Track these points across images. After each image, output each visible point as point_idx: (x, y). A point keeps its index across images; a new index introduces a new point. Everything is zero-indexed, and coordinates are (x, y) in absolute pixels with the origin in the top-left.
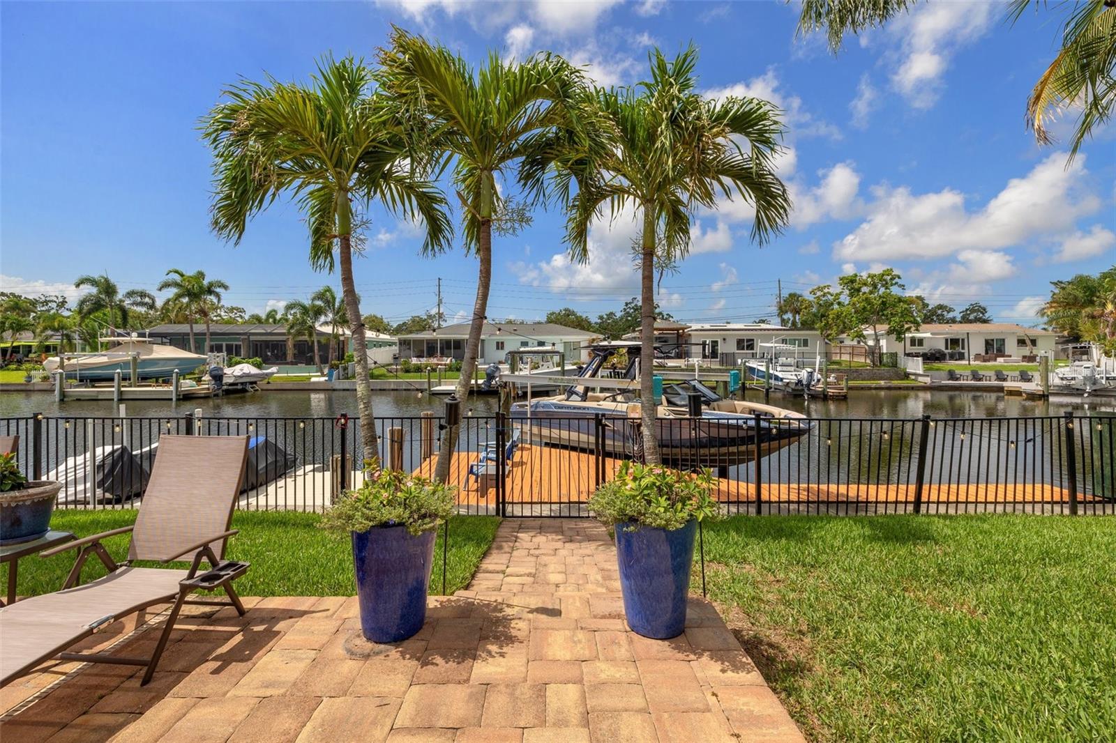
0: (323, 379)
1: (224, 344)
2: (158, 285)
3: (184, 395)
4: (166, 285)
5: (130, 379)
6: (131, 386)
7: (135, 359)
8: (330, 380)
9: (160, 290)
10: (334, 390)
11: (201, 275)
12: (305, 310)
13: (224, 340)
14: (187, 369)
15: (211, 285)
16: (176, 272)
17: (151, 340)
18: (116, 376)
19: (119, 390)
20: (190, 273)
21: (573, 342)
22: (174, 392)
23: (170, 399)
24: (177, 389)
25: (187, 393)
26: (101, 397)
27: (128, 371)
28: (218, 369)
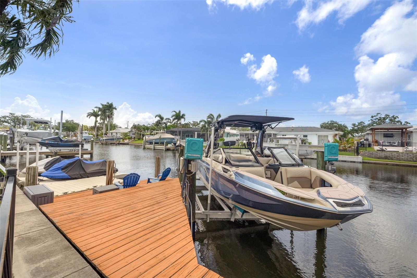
1: (190, 134)
2: (171, 116)
4: (173, 116)
5: (159, 144)
6: (159, 146)
7: (160, 137)
11: (180, 112)
12: (206, 122)
13: (190, 133)
14: (170, 141)
15: (183, 115)
16: (175, 111)
17: (165, 132)
18: (153, 142)
19: (154, 146)
20: (178, 112)
21: (324, 136)
22: (164, 148)
23: (164, 150)
24: (165, 147)
25: (168, 148)
26: (151, 148)
27: (158, 141)
28: (175, 141)
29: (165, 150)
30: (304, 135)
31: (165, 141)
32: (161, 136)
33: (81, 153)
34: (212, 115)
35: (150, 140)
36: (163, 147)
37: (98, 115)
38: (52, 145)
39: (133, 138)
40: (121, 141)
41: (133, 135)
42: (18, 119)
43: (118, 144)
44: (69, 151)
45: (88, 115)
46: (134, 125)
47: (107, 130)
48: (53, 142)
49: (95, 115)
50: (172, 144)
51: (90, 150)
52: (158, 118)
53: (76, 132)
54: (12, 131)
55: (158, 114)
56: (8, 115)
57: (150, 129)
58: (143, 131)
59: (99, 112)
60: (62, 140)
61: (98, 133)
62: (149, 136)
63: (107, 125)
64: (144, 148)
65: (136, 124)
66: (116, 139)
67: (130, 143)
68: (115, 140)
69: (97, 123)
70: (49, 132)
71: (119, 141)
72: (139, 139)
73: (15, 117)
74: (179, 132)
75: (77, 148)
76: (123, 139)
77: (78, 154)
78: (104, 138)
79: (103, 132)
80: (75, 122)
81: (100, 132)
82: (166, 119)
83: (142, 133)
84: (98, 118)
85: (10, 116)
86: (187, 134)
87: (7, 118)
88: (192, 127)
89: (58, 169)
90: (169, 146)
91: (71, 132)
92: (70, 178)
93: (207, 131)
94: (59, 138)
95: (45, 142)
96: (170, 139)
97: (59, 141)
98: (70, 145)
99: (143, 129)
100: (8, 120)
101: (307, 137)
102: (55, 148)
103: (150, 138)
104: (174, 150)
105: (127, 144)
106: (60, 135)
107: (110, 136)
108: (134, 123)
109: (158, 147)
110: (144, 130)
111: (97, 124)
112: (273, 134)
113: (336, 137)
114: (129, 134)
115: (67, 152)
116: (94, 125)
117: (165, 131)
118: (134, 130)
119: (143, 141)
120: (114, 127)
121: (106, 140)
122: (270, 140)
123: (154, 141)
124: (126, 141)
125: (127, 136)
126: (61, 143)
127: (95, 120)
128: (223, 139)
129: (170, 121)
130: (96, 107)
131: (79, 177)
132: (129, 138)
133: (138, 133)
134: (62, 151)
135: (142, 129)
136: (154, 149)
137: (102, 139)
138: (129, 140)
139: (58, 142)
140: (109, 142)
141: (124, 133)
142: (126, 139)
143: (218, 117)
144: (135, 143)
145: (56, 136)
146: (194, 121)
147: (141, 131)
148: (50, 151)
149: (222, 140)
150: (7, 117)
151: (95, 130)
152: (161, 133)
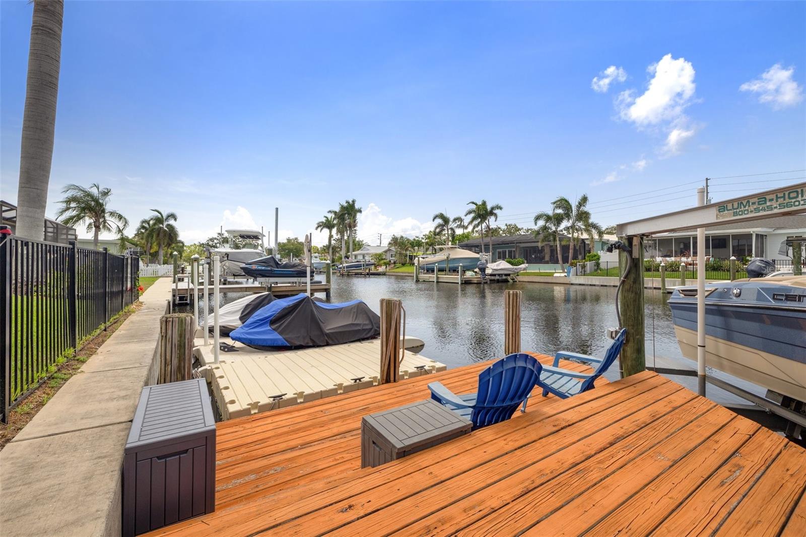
0: (563, 275)
1: (507, 250)
2: (465, 213)
3: (465, 281)
4: (470, 212)
5: (446, 271)
6: (445, 275)
7: (447, 257)
8: (568, 275)
9: (466, 216)
10: (572, 284)
11: (484, 203)
12: (548, 218)
13: (508, 247)
14: (471, 265)
15: (493, 209)
16: (473, 203)
17: (457, 246)
18: (435, 268)
19: (437, 276)
20: (479, 203)
22: (460, 279)
23: (458, 283)
24: (461, 276)
25: (467, 279)
26: (430, 280)
27: (444, 266)
28: (483, 264)
29: (462, 284)
31: (461, 264)
32: (449, 255)
33: (311, 290)
34: (564, 200)
35: (426, 264)
36: (457, 278)
37: (333, 226)
38: (263, 274)
39: (393, 264)
40: (373, 269)
41: (392, 257)
43: (368, 274)
44: (290, 285)
45: (318, 227)
46: (393, 238)
47: (348, 251)
48: (263, 268)
49: (328, 225)
50: (477, 270)
51: (325, 284)
52: (439, 221)
53: (302, 257)
54: (210, 252)
55: (437, 213)
56: (216, 236)
57: (422, 245)
58: (410, 249)
59: (334, 219)
60: (278, 263)
61: (334, 257)
63: (347, 243)
64: (416, 281)
65: (398, 235)
66: (363, 266)
67: (389, 272)
68: (362, 268)
69: (332, 239)
70: (260, 251)
71: (369, 269)
72: (403, 265)
74: (485, 245)
75: (303, 280)
76: (376, 266)
77: (305, 291)
78: (345, 265)
79: (341, 255)
80: (300, 241)
81: (338, 255)
82: (455, 220)
83: (408, 253)
84: (334, 231)
85: (218, 238)
86: (501, 250)
87: (216, 241)
88: (505, 236)
89: (262, 322)
90: (469, 274)
91: (296, 258)
92: (288, 345)
93: (555, 240)
94: (273, 259)
95: (252, 267)
96: (469, 260)
97: (274, 266)
98: (291, 272)
99: (411, 244)
100: (216, 244)
102: (267, 279)
103: (427, 259)
104: (480, 283)
105: (383, 274)
106: (275, 255)
107: (353, 261)
108: (394, 235)
109: (445, 277)
110: (413, 246)
111: (333, 242)
112: (757, 235)
114: (386, 255)
115: (288, 288)
116: (328, 244)
118: (393, 248)
119: (415, 267)
120: (359, 245)
121: (347, 267)
123: (437, 264)
124: (381, 269)
125: (382, 259)
126: (277, 269)
127: (328, 234)
128: (595, 256)
129: (462, 223)
130: (330, 212)
131: (307, 343)
132: (386, 264)
133: (400, 254)
134: (279, 285)
135: (409, 245)
136: (438, 282)
137: (341, 266)
138: (386, 267)
139: (272, 266)
140: (353, 271)
141: (376, 255)
142: (380, 266)
144: (397, 272)
145: (269, 255)
146: (508, 224)
147: (406, 250)
148: (260, 286)
149: (595, 258)
150: (215, 239)
151: (329, 253)
152: (448, 248)
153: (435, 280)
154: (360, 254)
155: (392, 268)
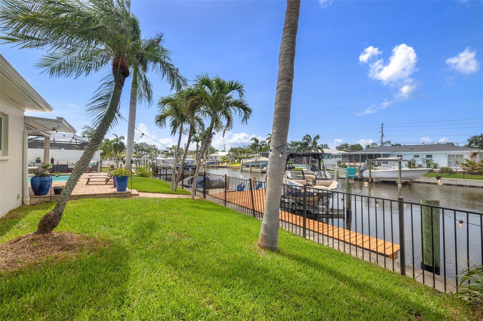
2: (266, 139)
5: (255, 167)
7: (256, 161)
12: (301, 144)
19: (250, 169)
21: (456, 155)
24: (261, 170)
25: (263, 171)
26: (248, 171)
27: (254, 164)
29: (261, 173)
30: (427, 155)
31: (261, 164)
32: (257, 159)
34: (309, 136)
35: (246, 163)
36: (259, 170)
37: (199, 140)
40: (221, 165)
41: (230, 158)
42: (138, 147)
43: (218, 167)
46: (231, 149)
49: (196, 140)
52: (253, 141)
55: (253, 137)
57: (246, 153)
58: (240, 154)
62: (245, 159)
67: (228, 166)
68: (215, 164)
69: (199, 147)
71: (219, 165)
73: (136, 145)
76: (222, 163)
82: (262, 142)
83: (239, 156)
84: (199, 143)
88: (290, 148)
96: (265, 162)
99: (240, 151)
101: (432, 157)
103: (246, 161)
105: (226, 167)
107: (210, 160)
108: (232, 147)
109: (254, 169)
111: (199, 149)
113: (476, 156)
114: (227, 157)
116: (196, 150)
117: (260, 154)
118: (231, 153)
119: (241, 165)
120: (213, 150)
121: (208, 163)
122: (368, 163)
123: (250, 164)
124: (225, 164)
125: (225, 159)
127: (197, 145)
129: (265, 143)
132: (227, 162)
136: (251, 172)
138: (227, 164)
140: (211, 165)
141: (222, 157)
142: (224, 162)
143: (315, 138)
144: (232, 166)
146: (292, 141)
147: (238, 155)
152: (257, 156)
153: (250, 171)
154: (214, 156)
155: (231, 164)
